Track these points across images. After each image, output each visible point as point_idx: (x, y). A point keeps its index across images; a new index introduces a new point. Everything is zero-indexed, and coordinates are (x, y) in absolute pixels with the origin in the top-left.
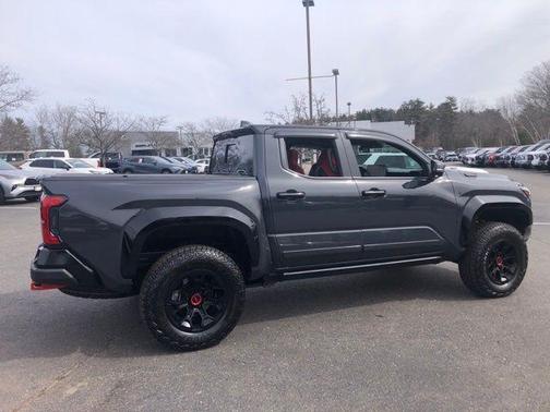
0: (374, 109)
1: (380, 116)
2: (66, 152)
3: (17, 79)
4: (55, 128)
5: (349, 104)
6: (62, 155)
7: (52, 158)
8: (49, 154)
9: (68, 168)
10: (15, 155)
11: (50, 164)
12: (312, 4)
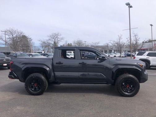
3: (61, 35)
12: (131, 7)
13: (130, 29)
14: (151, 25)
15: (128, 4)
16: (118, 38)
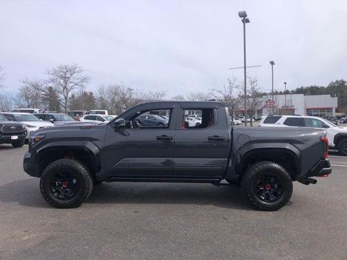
0: (309, 86)
1: (314, 91)
2: (106, 112)
3: (81, 71)
4: (107, 98)
5: (285, 83)
6: (104, 113)
7: (99, 115)
8: (97, 113)
9: (104, 120)
10: (79, 113)
11: (94, 118)
12: (248, 21)
13: (245, 68)
14: (272, 63)
15: (243, 15)
16: (227, 85)
